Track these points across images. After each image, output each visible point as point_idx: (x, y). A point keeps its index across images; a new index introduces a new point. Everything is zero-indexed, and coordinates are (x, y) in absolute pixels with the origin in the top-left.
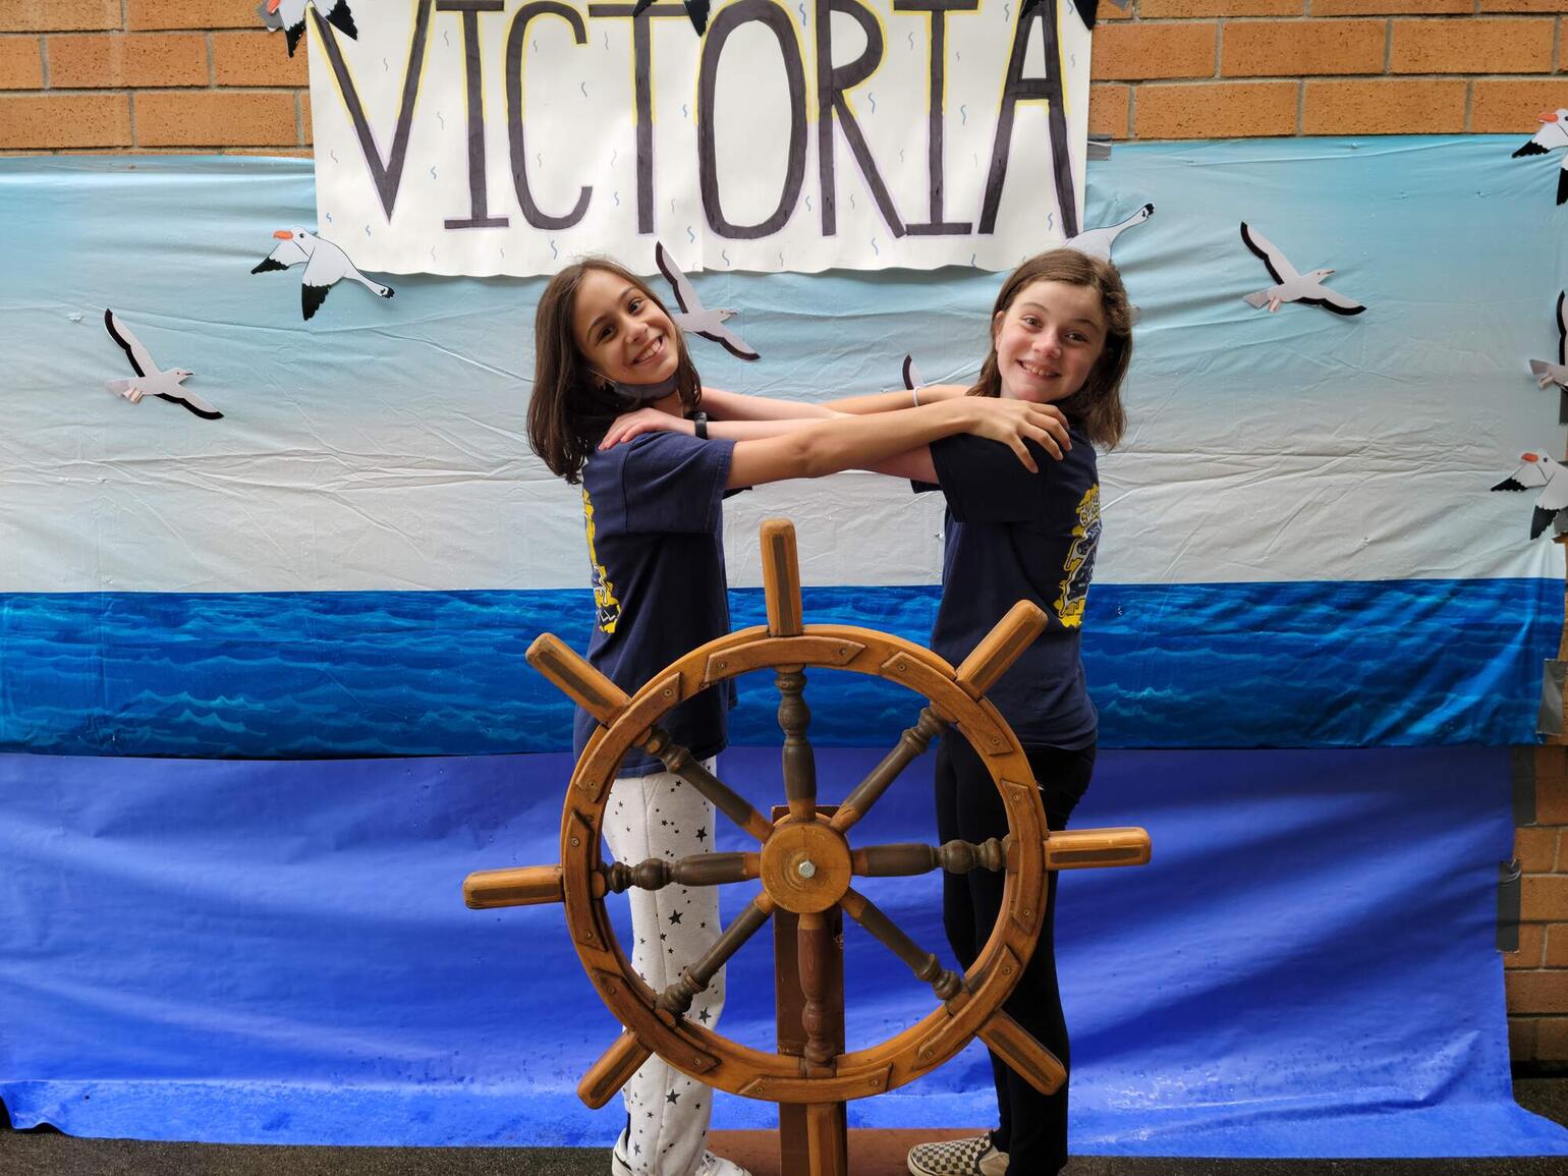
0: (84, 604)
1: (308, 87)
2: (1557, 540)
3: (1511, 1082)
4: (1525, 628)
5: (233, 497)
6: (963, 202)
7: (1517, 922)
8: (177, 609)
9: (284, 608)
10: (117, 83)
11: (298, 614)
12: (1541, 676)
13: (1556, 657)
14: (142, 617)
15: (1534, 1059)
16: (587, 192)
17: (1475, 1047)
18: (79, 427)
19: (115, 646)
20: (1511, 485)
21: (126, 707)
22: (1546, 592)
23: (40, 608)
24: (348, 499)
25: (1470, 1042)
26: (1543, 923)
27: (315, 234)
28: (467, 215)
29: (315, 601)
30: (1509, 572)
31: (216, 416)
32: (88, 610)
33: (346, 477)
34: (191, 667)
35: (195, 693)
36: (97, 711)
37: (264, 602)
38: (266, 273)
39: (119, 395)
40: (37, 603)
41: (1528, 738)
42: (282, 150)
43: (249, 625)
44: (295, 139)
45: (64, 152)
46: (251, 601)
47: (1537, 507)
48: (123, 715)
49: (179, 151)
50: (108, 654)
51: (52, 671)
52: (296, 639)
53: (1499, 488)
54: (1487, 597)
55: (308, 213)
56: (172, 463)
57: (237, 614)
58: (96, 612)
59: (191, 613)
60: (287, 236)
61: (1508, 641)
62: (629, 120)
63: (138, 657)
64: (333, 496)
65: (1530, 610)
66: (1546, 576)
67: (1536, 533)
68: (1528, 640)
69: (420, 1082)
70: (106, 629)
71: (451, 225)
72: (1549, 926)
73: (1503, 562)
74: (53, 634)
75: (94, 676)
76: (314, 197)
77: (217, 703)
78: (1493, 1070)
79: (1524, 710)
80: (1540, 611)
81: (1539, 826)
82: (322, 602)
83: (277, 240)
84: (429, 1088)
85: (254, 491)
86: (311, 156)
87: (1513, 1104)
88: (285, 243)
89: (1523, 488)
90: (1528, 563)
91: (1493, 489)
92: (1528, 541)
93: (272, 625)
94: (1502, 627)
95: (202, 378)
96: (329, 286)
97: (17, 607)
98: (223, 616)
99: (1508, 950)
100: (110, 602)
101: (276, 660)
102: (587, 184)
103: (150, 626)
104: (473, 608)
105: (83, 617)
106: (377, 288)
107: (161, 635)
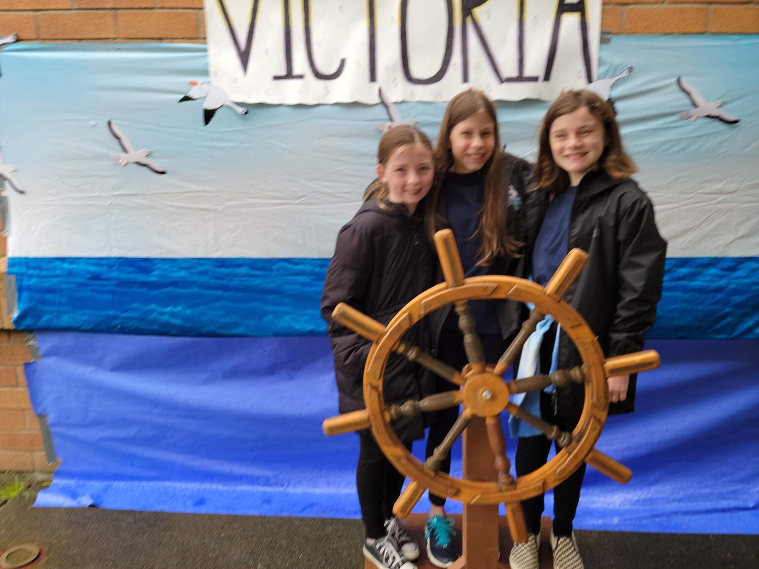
0: (104, 262)
1: (203, 8)
5: (173, 213)
8: (148, 266)
9: (201, 265)
11: (206, 268)
14: (132, 269)
16: (343, 61)
18: (98, 177)
19: (122, 283)
21: (125, 311)
23: (83, 265)
28: (283, 73)
29: (214, 262)
31: (163, 173)
33: (227, 203)
34: (156, 292)
35: (159, 304)
36: (111, 312)
39: (116, 162)
40: (82, 262)
42: (191, 40)
44: (197, 35)
46: (184, 262)
48: (125, 315)
50: (116, 286)
51: (89, 294)
52: (206, 280)
55: (205, 72)
56: (145, 196)
59: (156, 267)
60: (195, 84)
62: (364, 24)
63: (132, 287)
64: (220, 212)
69: (264, 485)
70: (115, 274)
71: (276, 78)
74: (89, 276)
75: (109, 296)
76: (207, 64)
77: (169, 309)
82: (217, 262)
84: (268, 489)
85: (183, 209)
86: (205, 43)
88: (194, 87)
93: (194, 273)
95: (157, 154)
96: (216, 109)
97: (71, 264)
98: (171, 268)
100: (117, 262)
101: (195, 290)
102: (343, 58)
103: (137, 273)
104: (290, 266)
105: (105, 269)
106: (240, 110)
107: (142, 277)
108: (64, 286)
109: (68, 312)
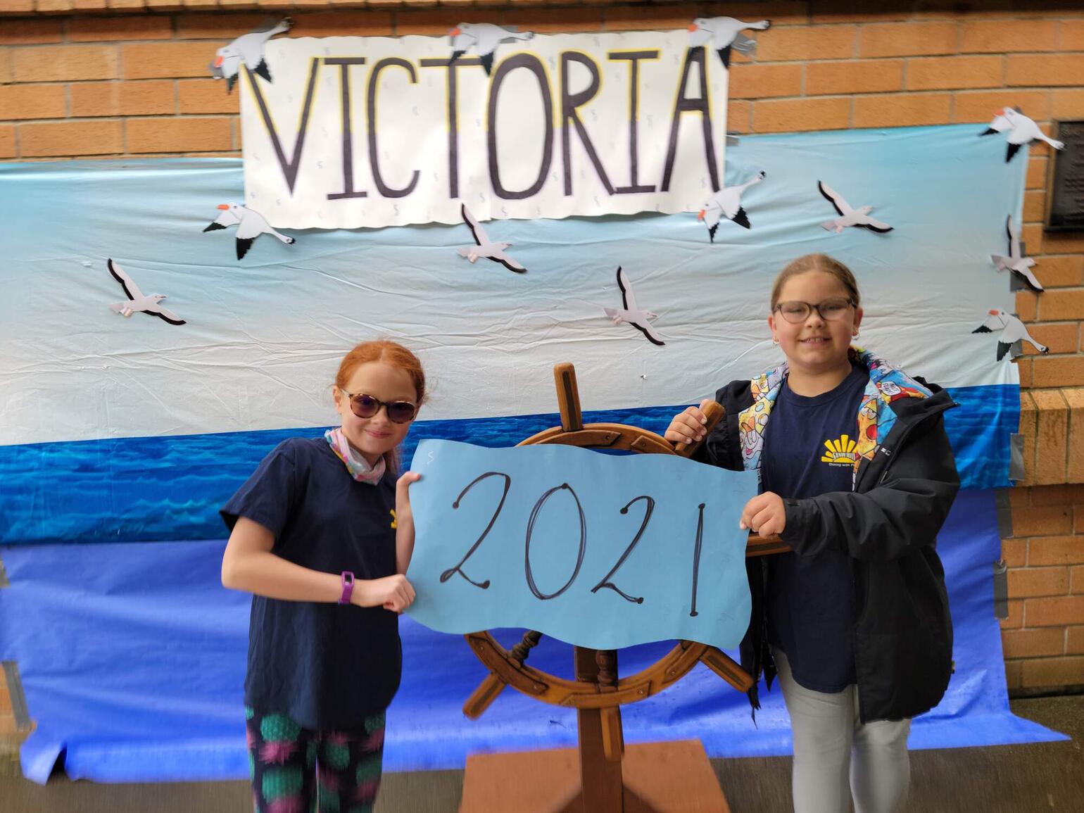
0: (98, 447)
1: (238, 114)
2: (1013, 361)
3: (1008, 701)
4: (997, 417)
5: (193, 374)
6: (650, 172)
7: (1006, 600)
8: (160, 447)
9: (230, 442)
10: (115, 112)
11: (239, 446)
12: (1009, 444)
13: (1017, 432)
14: (137, 453)
15: (1021, 687)
16: (417, 174)
17: (984, 680)
18: (91, 334)
19: (122, 473)
20: (984, 329)
21: (128, 511)
22: (1008, 392)
23: (67, 451)
24: (268, 372)
25: (982, 676)
26: (1022, 599)
27: (244, 206)
28: (341, 190)
29: (249, 437)
30: (986, 382)
31: (182, 323)
32: (101, 451)
33: (265, 357)
34: (171, 483)
35: (173, 499)
36: (108, 514)
37: (216, 439)
38: (212, 232)
39: (117, 312)
40: (66, 448)
41: (1004, 484)
42: (223, 154)
43: (208, 455)
44: (231, 146)
45: (79, 158)
46: (208, 439)
47: (999, 342)
48: (125, 516)
49: (154, 156)
50: (115, 478)
51: (76, 491)
52: (238, 462)
53: (977, 331)
54: (973, 397)
55: (239, 192)
56: (154, 354)
57: (199, 448)
58: (106, 452)
59: (170, 449)
60: (224, 207)
61: (989, 423)
62: (443, 129)
63: (136, 478)
64: (257, 370)
65: (999, 404)
66: (1008, 383)
67: (1000, 357)
68: (1000, 423)
70: (113, 462)
71: (332, 197)
72: (1026, 601)
73: (983, 375)
74: (77, 467)
75: (105, 493)
76: (243, 183)
77: (188, 505)
78: (997, 694)
79: (1001, 466)
80: (1005, 404)
81: (1015, 538)
82: (254, 437)
83: (219, 211)
85: (208, 369)
86: (240, 156)
87: (1010, 714)
88: (225, 212)
89: (991, 331)
90: (997, 376)
91: (973, 333)
92: (996, 362)
93: (222, 454)
94: (985, 415)
95: (171, 299)
96: (253, 238)
97: (52, 451)
98: (190, 450)
99: (1002, 617)
100: (115, 445)
101: (225, 476)
102: (417, 169)
103: (143, 458)
105: (99, 455)
106: (284, 238)
107: (150, 464)
108: (42, 482)
109: (46, 518)
